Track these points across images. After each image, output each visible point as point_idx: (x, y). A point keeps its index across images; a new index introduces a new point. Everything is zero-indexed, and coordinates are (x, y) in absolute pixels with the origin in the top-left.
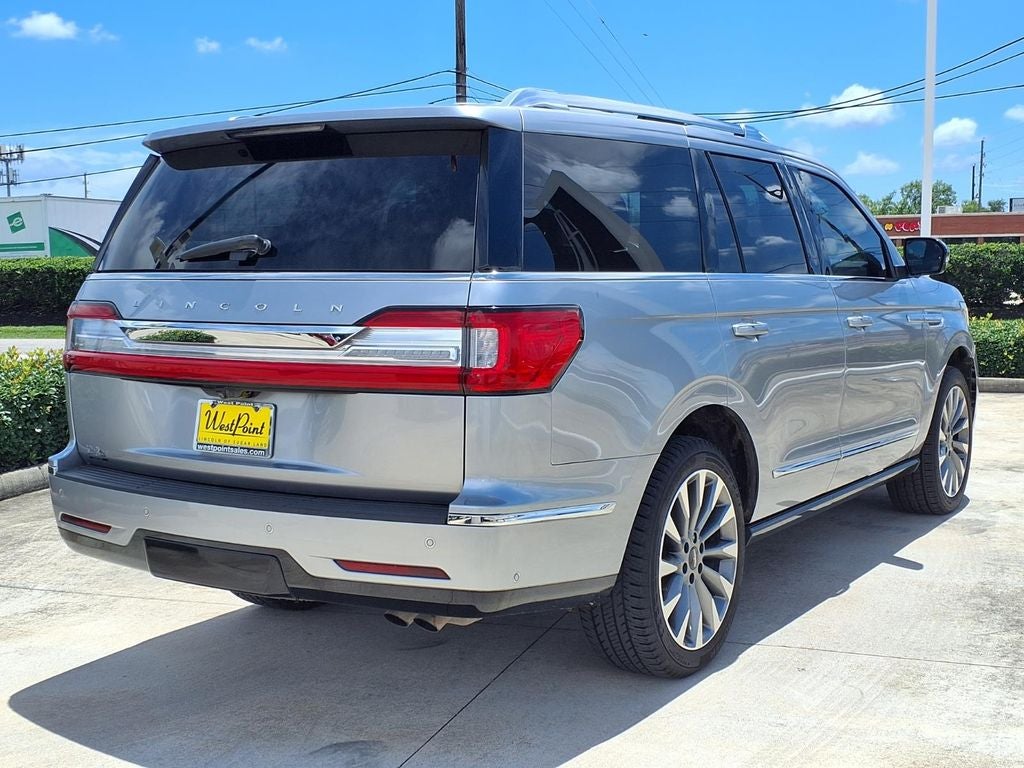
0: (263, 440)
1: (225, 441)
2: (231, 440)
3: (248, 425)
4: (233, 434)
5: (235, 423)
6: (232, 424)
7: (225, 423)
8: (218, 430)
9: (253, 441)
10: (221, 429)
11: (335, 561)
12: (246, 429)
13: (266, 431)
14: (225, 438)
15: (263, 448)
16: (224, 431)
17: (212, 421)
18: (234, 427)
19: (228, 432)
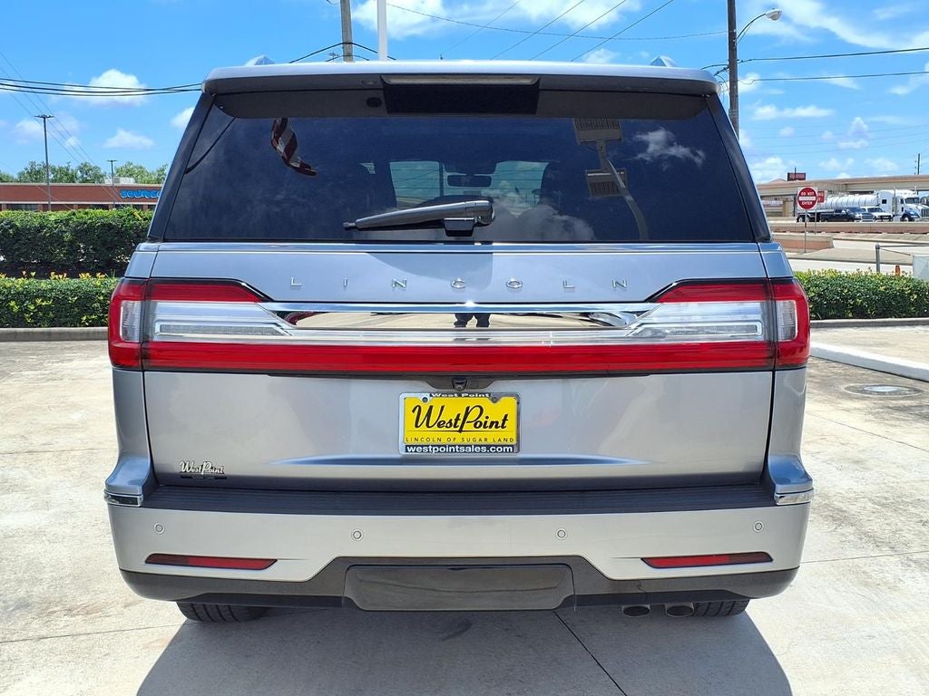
0: (508, 434)
1: (449, 439)
2: (458, 438)
3: (482, 419)
4: (460, 431)
5: (461, 417)
6: (457, 419)
7: (445, 417)
8: (436, 427)
9: (492, 436)
10: (439, 426)
11: (642, 559)
12: (477, 424)
13: (511, 423)
14: (446, 436)
15: (509, 443)
16: (444, 429)
17: (423, 417)
18: (459, 423)
19: (452, 428)
